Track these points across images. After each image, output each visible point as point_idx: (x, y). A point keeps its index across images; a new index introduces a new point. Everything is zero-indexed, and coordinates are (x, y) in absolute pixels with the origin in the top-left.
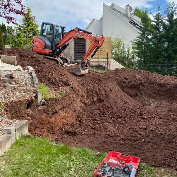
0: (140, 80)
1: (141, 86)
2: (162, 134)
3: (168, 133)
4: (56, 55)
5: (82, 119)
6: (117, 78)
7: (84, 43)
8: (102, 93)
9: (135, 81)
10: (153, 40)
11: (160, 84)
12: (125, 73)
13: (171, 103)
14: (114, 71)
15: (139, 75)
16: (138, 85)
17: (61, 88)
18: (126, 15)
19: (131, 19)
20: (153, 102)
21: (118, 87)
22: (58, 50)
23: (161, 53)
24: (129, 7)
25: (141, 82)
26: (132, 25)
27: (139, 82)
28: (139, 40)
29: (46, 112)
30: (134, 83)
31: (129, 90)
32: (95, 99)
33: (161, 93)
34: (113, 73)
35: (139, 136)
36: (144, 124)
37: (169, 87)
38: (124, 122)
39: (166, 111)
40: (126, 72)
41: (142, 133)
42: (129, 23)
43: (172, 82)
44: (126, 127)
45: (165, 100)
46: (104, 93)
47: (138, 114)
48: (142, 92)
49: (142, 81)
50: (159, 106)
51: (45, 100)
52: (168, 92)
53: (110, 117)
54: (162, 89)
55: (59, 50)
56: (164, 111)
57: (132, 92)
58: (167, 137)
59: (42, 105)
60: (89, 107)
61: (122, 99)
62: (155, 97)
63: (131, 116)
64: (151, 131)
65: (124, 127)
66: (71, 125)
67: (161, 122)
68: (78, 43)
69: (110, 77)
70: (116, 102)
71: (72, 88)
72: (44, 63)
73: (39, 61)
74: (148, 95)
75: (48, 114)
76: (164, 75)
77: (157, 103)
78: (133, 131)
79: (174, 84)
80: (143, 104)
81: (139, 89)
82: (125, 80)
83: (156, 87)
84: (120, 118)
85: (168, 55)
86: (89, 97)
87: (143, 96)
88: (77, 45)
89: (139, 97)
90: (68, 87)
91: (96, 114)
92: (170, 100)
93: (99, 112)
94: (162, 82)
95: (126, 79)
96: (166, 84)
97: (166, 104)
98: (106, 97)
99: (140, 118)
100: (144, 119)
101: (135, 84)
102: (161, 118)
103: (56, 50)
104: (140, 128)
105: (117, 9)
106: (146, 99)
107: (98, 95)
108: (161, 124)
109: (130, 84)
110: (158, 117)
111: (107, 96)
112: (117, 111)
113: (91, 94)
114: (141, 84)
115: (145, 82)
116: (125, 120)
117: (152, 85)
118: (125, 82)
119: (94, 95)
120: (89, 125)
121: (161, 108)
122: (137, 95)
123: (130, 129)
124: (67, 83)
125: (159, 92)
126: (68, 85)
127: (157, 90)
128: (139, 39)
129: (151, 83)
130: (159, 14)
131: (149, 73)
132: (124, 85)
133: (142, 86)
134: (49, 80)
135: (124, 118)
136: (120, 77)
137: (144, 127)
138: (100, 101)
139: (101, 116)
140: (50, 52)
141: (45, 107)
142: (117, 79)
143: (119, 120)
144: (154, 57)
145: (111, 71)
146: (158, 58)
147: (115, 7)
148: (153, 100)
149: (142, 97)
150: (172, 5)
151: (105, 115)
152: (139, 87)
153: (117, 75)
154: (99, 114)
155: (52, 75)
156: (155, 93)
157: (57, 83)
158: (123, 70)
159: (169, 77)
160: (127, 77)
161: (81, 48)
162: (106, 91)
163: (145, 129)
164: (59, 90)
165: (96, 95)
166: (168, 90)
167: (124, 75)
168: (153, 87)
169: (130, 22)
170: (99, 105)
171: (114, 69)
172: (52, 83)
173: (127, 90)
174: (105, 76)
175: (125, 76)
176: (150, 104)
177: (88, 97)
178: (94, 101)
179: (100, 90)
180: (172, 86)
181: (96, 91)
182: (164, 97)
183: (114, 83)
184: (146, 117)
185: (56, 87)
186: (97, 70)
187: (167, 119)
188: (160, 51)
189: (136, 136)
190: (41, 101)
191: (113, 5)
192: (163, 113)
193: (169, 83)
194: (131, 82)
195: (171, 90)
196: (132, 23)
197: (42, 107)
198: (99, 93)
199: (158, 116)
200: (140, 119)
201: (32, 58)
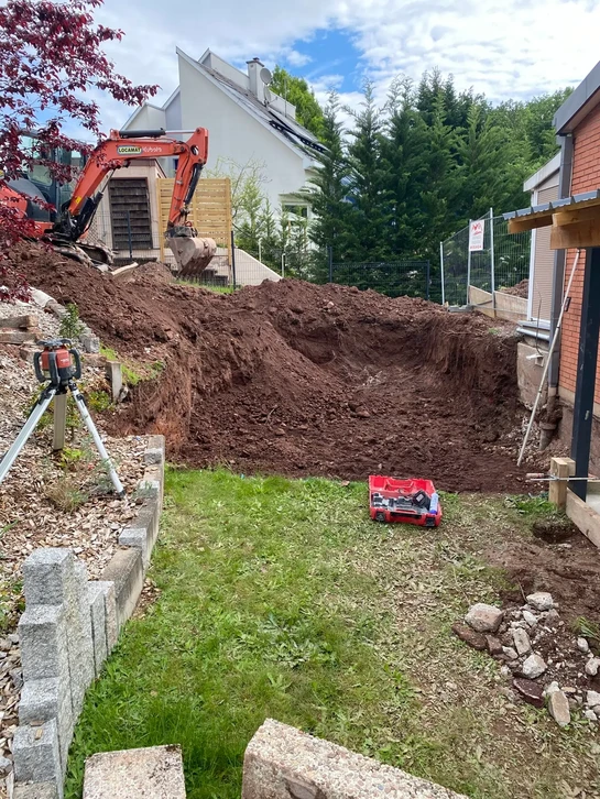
0: (336, 315)
1: (340, 332)
2: (417, 449)
3: (430, 444)
4: (67, 239)
5: (206, 434)
6: (274, 310)
7: (144, 197)
8: (244, 358)
9: (324, 317)
10: (356, 191)
11: (388, 324)
12: (291, 294)
13: (417, 372)
14: (259, 288)
15: (331, 300)
16: (332, 328)
17: (148, 350)
18: (250, 94)
19: (270, 109)
20: (373, 374)
21: (278, 338)
22: (72, 224)
23: (379, 231)
24: (259, 68)
25: (338, 320)
26: (280, 136)
27: (333, 320)
28: (316, 190)
29: (133, 421)
30: (320, 323)
31: (309, 344)
32: (227, 375)
33: (391, 348)
34: (257, 296)
35: (365, 459)
36: (366, 432)
37: (411, 329)
38: (316, 431)
39: (409, 395)
40: (296, 291)
41: (370, 451)
42: (269, 127)
43: (417, 316)
44: (326, 441)
45: (400, 366)
46: (249, 358)
47: (345, 408)
48: (342, 347)
49: (341, 318)
50: (388, 384)
51: (130, 386)
52: (408, 343)
53: (278, 423)
54: (392, 335)
55: (77, 225)
56: (404, 395)
57: (317, 349)
58: (429, 454)
59: (125, 401)
60: (212, 400)
61: (296, 369)
62: (377, 359)
63: (329, 414)
64: (390, 445)
65: (322, 442)
66: (184, 452)
67: (406, 423)
68: (122, 196)
69: (252, 309)
70: (286, 380)
71: (174, 347)
72: (71, 274)
73: (54, 268)
74: (357, 355)
75: (137, 425)
76: (394, 295)
77: (383, 376)
78: (348, 449)
79: (423, 321)
80: (348, 381)
81: (335, 341)
82: (294, 316)
83: (379, 330)
84: (305, 421)
85: (399, 236)
86: (209, 372)
87: (346, 359)
88: (121, 201)
89: (336, 362)
90: (164, 346)
91: (238, 418)
92: (413, 364)
93: (244, 412)
94: (392, 317)
95: (298, 312)
96: (402, 322)
97: (404, 377)
98: (257, 368)
99: (352, 416)
100: (362, 417)
101: (324, 325)
102: (403, 413)
103: (66, 223)
104: (361, 442)
105: (220, 72)
106: (353, 366)
107: (233, 363)
108: (406, 427)
109: (310, 326)
110: (395, 411)
111: (260, 366)
112: (292, 405)
113: (214, 362)
114: (340, 325)
115: (350, 320)
116: (317, 426)
117: (367, 326)
118: (295, 323)
119: (224, 363)
120: (232, 448)
121: (393, 387)
122: (329, 357)
123: (336, 446)
124: (159, 334)
125: (387, 345)
126: (164, 340)
127: (380, 340)
128: (315, 186)
129: (364, 321)
130: (370, 114)
131: (356, 292)
132: (293, 329)
133: (343, 330)
134: (105, 328)
135: (314, 420)
136: (280, 307)
137: (370, 437)
138: (241, 379)
139: (253, 423)
140: (47, 231)
141: (131, 404)
142: (271, 313)
143: (303, 427)
144: (362, 244)
145: (248, 288)
146: (371, 245)
147: (215, 65)
148: (370, 367)
149: (342, 361)
150: (402, 87)
151: (264, 419)
152: (335, 333)
153: (272, 300)
154: (244, 416)
155: (107, 311)
156: (376, 348)
157: (130, 336)
158: (285, 284)
159: (408, 302)
160: (300, 307)
161: (134, 212)
162: (254, 351)
163: (373, 442)
164: (145, 356)
165: (228, 365)
166: (408, 338)
167: (290, 301)
168: (371, 331)
169: (271, 123)
170: (239, 392)
171: (259, 283)
172: (118, 335)
173: (303, 343)
174: (235, 304)
175: (294, 304)
176: (365, 379)
177: (206, 372)
178: (224, 381)
179: (239, 348)
180: (419, 328)
181: (228, 354)
182: (398, 356)
183: (268, 325)
184: (366, 413)
185: (135, 348)
186: (204, 287)
187: (416, 414)
188: (377, 227)
189: (359, 461)
190: (121, 391)
191: (208, 57)
192: (403, 400)
193: (411, 318)
194: (311, 321)
195: (415, 336)
196: (277, 125)
197: (123, 405)
198: (235, 357)
199: (393, 407)
200: (352, 420)
201: (24, 257)
